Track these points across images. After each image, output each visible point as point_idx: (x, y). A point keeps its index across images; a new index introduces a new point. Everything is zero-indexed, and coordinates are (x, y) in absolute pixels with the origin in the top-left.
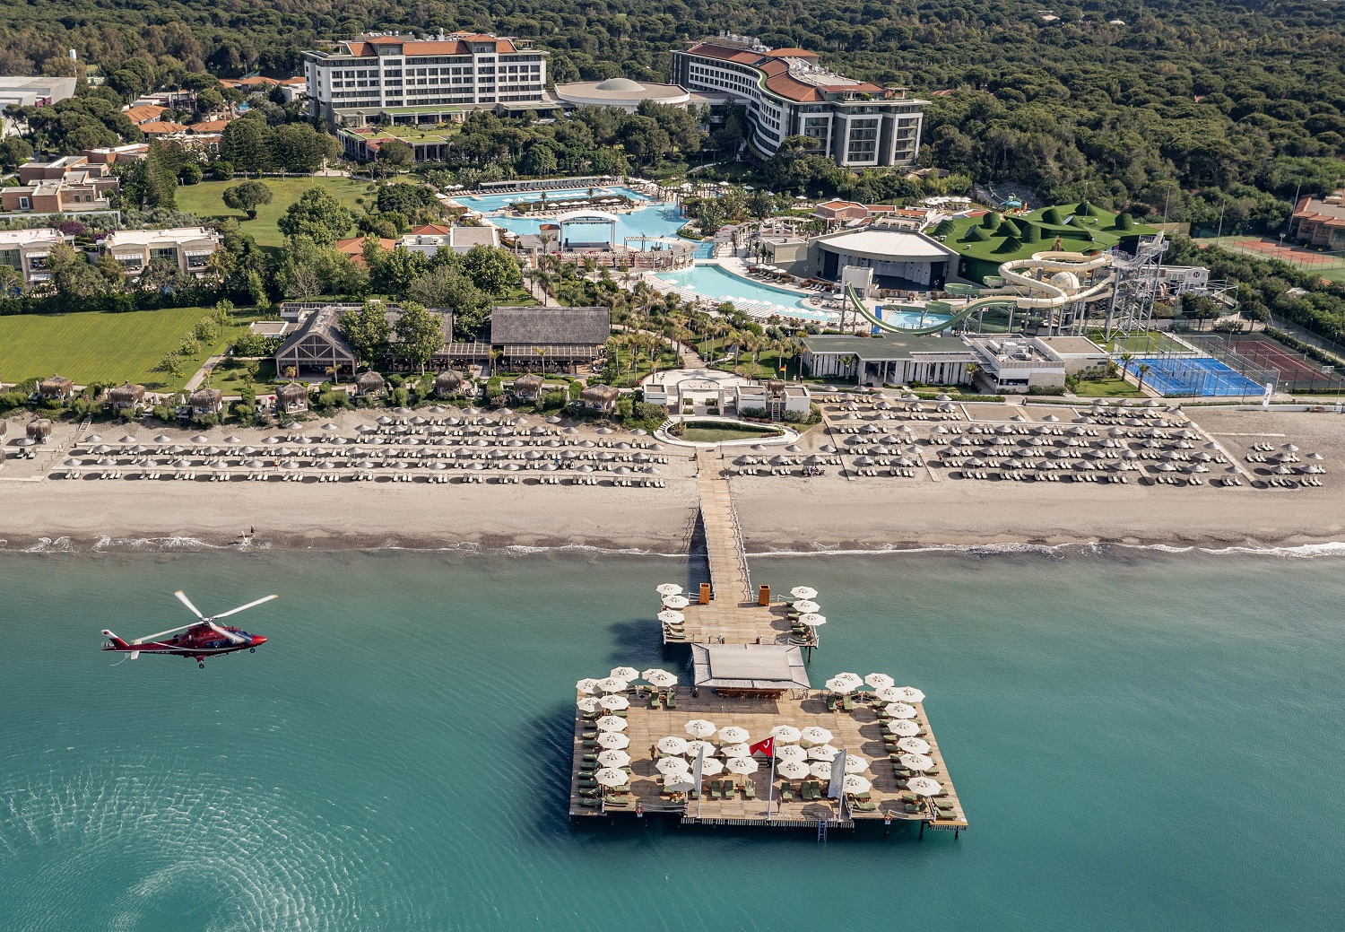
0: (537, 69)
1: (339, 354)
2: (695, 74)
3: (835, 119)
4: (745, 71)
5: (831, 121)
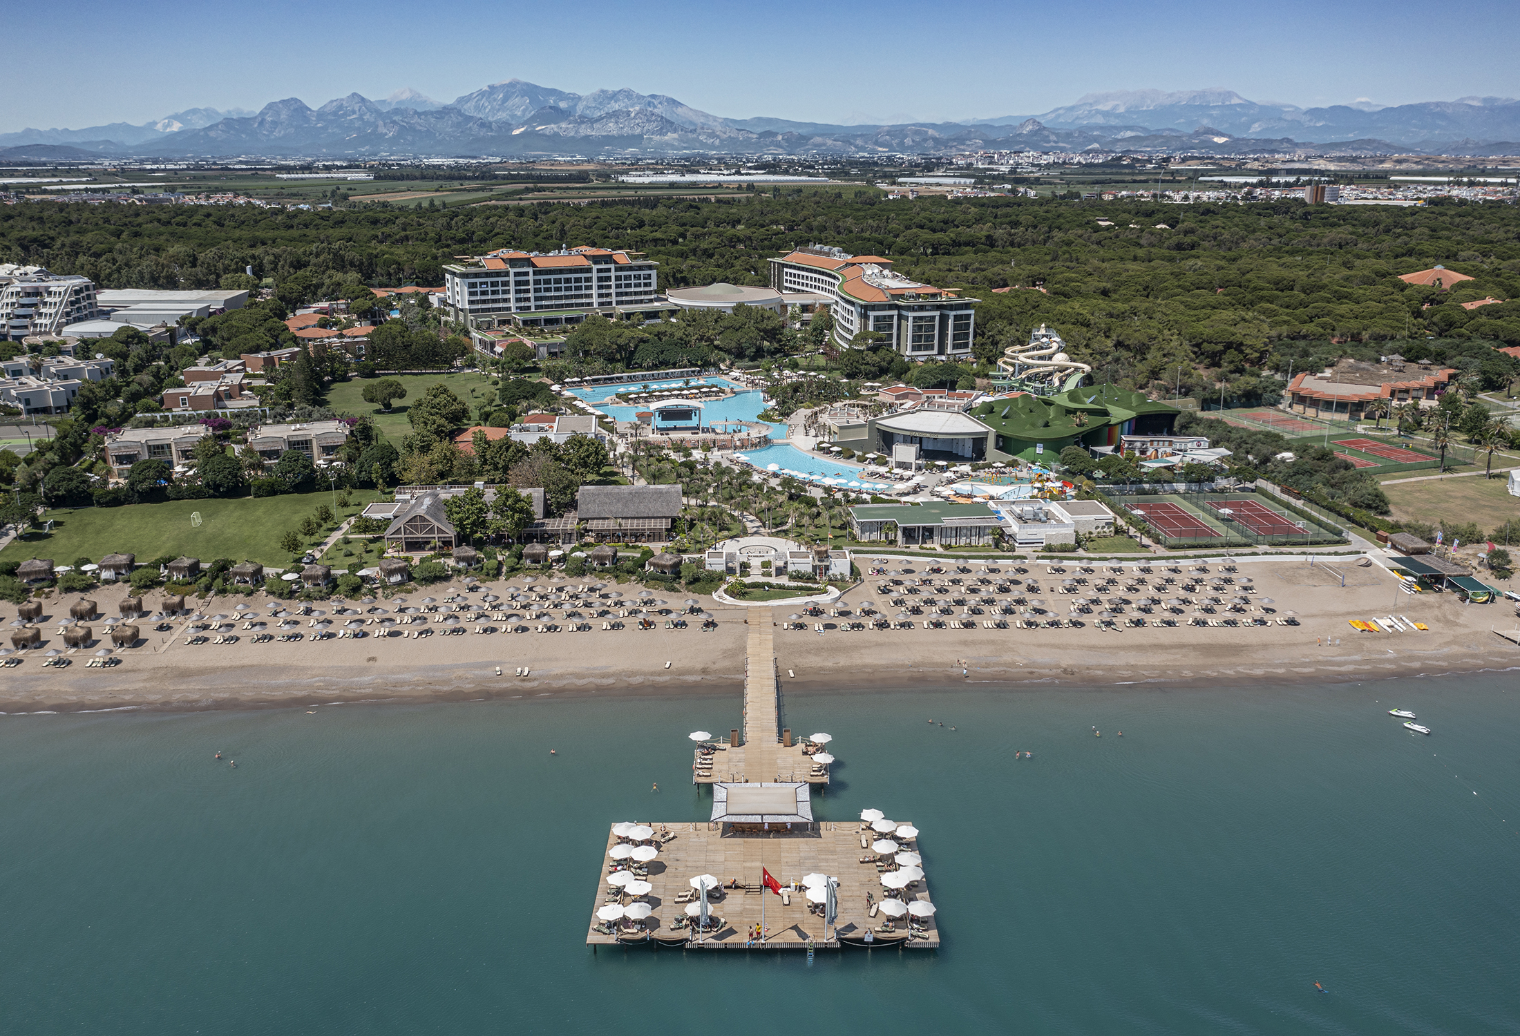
1: (441, 532)
2: (789, 278)
3: (899, 316)
4: (829, 275)
5: (896, 318)
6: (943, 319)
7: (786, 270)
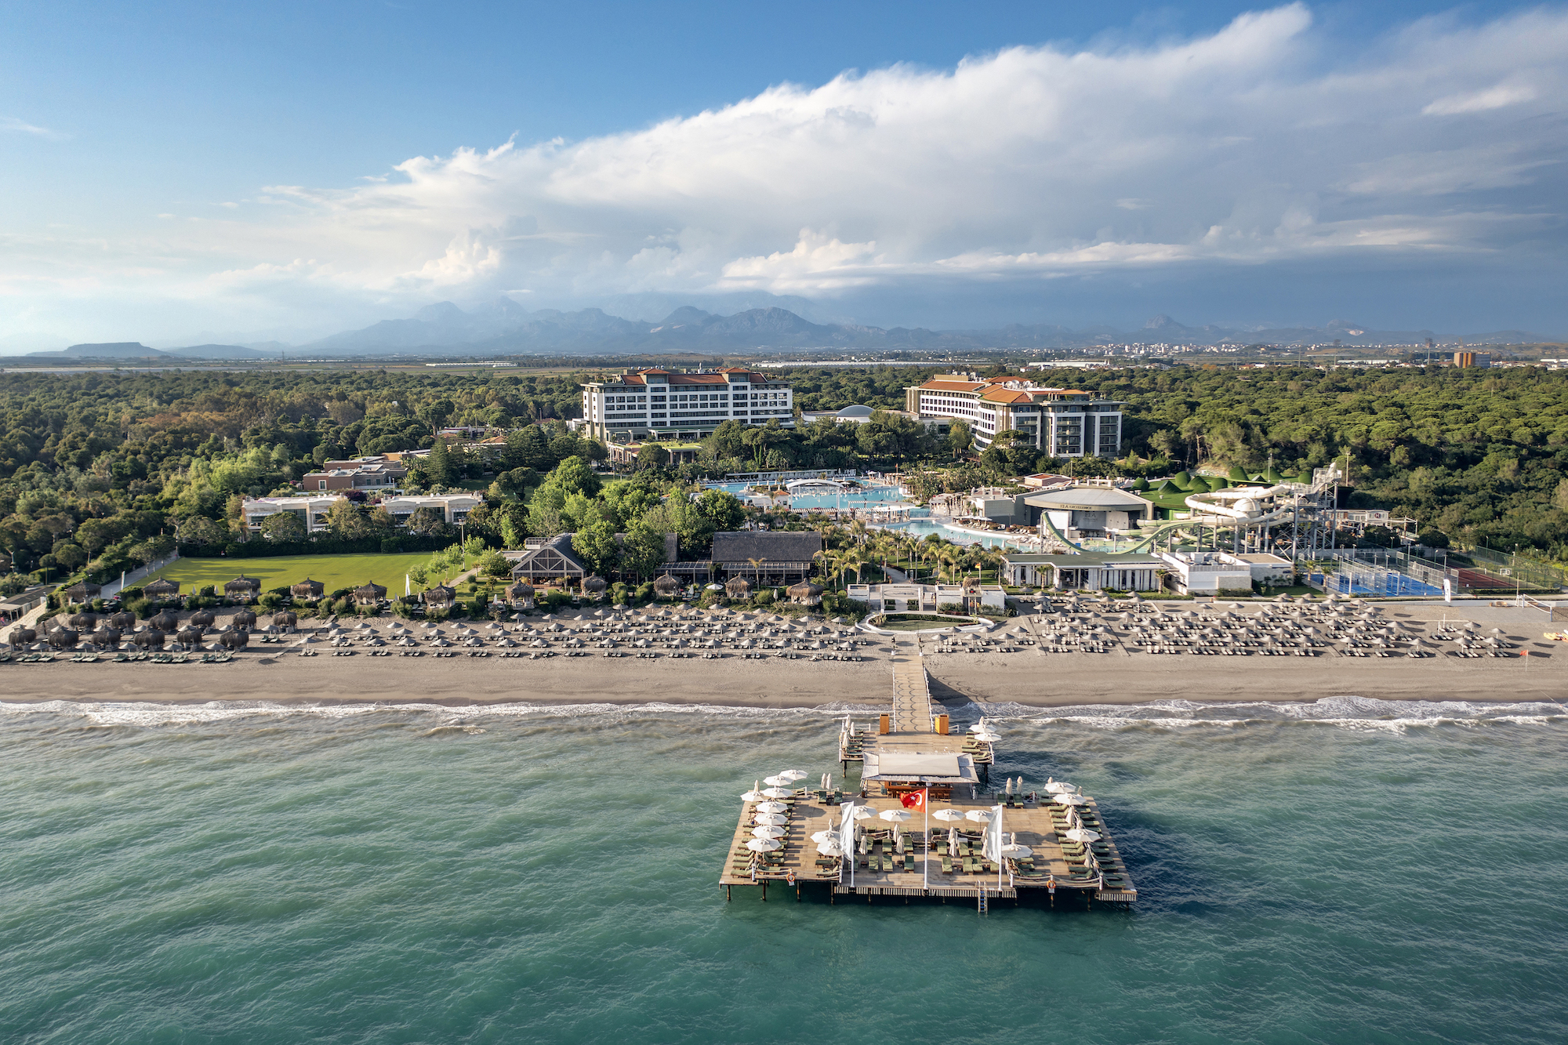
0: (785, 395)
1: (569, 567)
2: (925, 404)
3: (1043, 418)
4: (968, 396)
5: (1039, 419)
6: (1089, 421)
7: (922, 397)
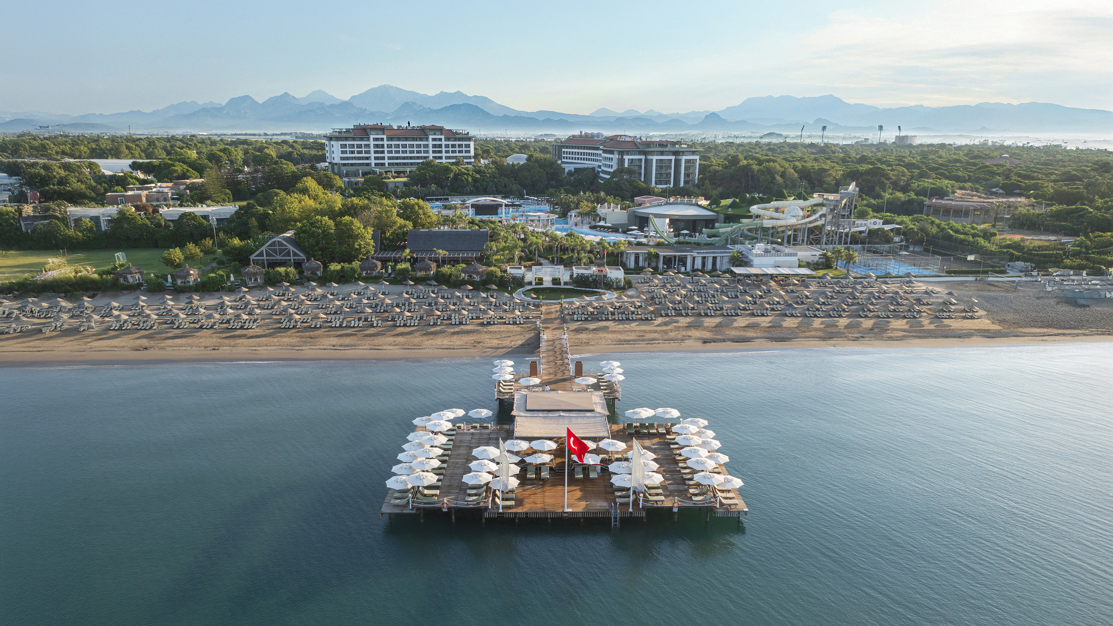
0: (468, 146)
1: (295, 254)
2: (566, 155)
3: (646, 160)
4: (594, 149)
5: (643, 161)
6: (678, 162)
7: (563, 150)
